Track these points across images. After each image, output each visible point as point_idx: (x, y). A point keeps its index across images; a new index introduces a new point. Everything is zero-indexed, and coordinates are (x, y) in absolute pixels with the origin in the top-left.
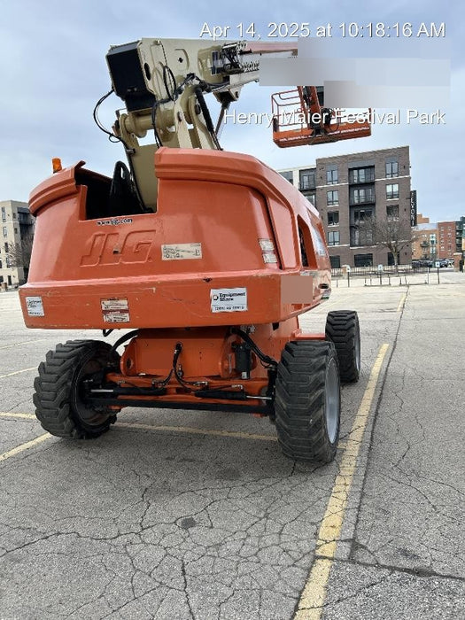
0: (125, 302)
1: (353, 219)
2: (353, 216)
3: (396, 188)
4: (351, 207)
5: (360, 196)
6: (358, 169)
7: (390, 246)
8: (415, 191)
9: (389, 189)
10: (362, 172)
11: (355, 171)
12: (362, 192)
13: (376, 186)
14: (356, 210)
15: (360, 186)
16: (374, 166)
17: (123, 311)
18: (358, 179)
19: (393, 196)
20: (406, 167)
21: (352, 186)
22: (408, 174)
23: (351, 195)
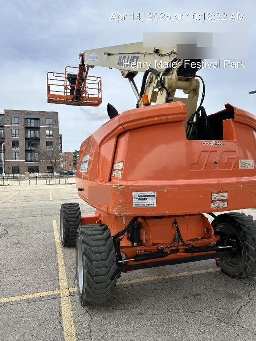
0: (226, 194)
1: (27, 146)
2: (27, 144)
3: (51, 132)
4: (26, 139)
5: (31, 134)
6: (30, 119)
7: (51, 163)
8: (61, 135)
9: (48, 132)
10: (32, 121)
11: (29, 120)
12: (32, 132)
13: (40, 129)
14: (29, 141)
15: (31, 128)
16: (39, 119)
17: (224, 200)
18: (30, 124)
19: (49, 136)
20: (56, 122)
21: (27, 128)
22: (58, 126)
23: (26, 133)
